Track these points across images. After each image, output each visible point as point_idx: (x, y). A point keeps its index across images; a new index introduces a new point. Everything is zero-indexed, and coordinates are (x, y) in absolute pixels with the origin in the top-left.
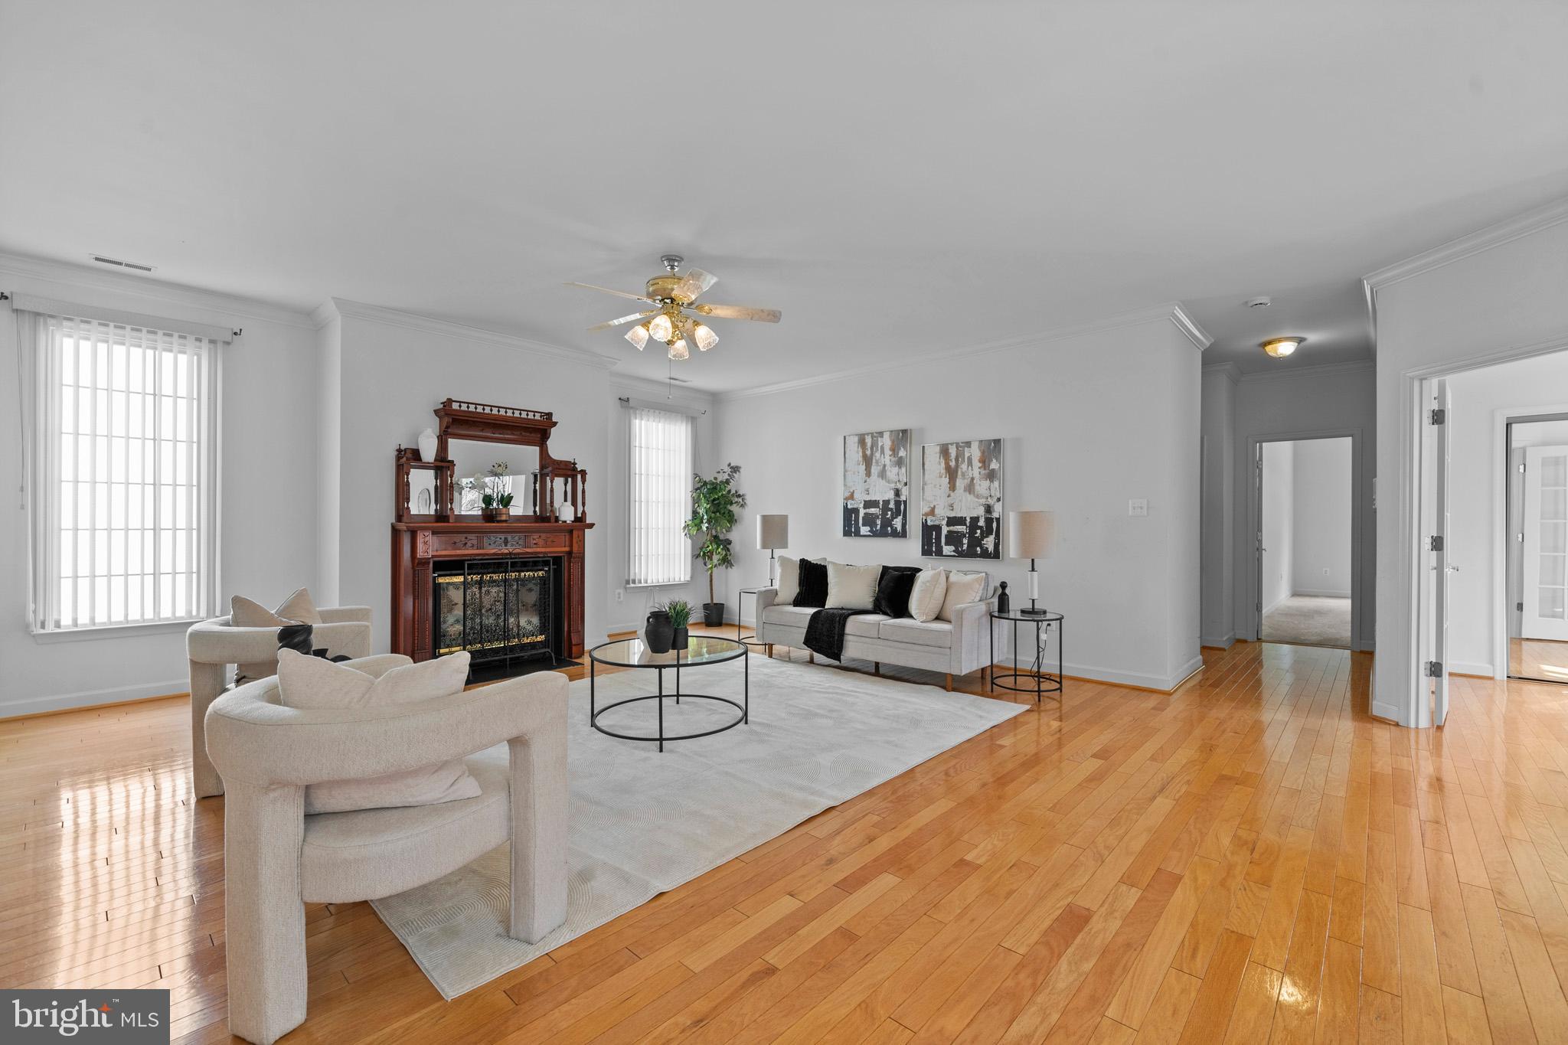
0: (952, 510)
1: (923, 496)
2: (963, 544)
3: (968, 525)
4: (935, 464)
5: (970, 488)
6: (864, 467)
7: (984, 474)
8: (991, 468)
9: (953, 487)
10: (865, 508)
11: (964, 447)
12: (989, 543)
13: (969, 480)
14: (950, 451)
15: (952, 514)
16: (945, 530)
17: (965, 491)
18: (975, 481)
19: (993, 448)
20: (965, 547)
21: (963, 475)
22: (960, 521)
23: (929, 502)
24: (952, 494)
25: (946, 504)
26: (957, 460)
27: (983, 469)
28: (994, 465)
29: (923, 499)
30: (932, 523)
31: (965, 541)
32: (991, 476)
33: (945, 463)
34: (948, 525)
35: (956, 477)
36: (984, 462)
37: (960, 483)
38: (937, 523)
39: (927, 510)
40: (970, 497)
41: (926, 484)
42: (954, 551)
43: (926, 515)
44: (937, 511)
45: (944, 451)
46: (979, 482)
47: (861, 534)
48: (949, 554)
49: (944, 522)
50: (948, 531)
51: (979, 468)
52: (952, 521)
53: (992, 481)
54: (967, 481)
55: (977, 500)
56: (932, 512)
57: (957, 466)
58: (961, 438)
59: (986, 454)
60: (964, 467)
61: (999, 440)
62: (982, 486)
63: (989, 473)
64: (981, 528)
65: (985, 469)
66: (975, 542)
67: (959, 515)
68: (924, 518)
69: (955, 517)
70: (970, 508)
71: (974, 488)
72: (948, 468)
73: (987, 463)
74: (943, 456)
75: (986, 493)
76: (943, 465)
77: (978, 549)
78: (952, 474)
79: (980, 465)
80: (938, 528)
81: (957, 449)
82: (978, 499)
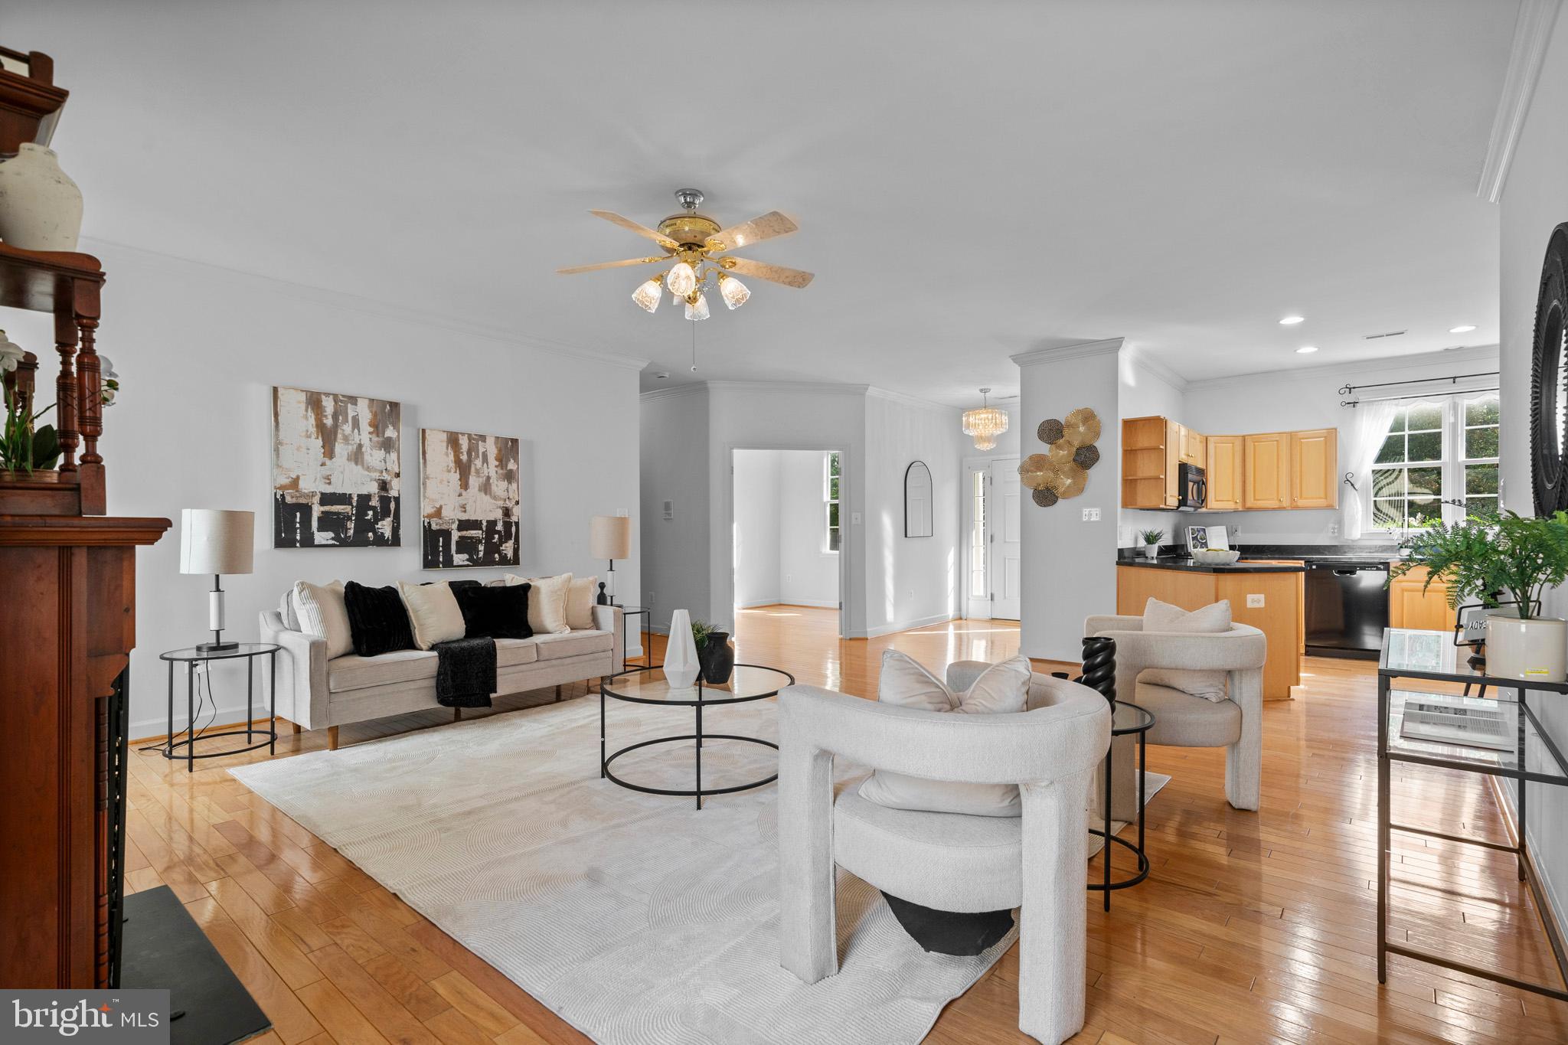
0: (465, 511)
1: (425, 492)
2: (478, 551)
3: (484, 529)
4: (440, 456)
5: (486, 488)
6: (320, 442)
7: (502, 474)
8: (508, 468)
9: (465, 485)
10: (322, 503)
11: (477, 440)
12: (508, 548)
13: (484, 479)
14: (460, 442)
15: (464, 517)
16: (455, 536)
17: (480, 490)
18: (491, 481)
19: (509, 448)
20: (481, 554)
21: (477, 472)
22: (475, 525)
23: (433, 501)
24: (464, 493)
25: (457, 504)
26: (469, 453)
27: (499, 468)
28: (511, 465)
29: (424, 496)
30: (438, 527)
31: (481, 548)
32: (510, 477)
33: (454, 456)
34: (460, 529)
35: (469, 474)
36: (502, 461)
37: (474, 481)
38: (445, 527)
39: (429, 510)
40: (487, 498)
41: (428, 478)
42: (467, 560)
43: (429, 516)
44: (444, 513)
45: (453, 440)
46: (496, 482)
47: (316, 543)
48: (461, 563)
49: (455, 526)
50: (459, 537)
51: (496, 466)
52: (464, 525)
53: (510, 482)
54: (482, 480)
55: (493, 501)
56: (438, 513)
57: (470, 460)
58: (475, 429)
59: (503, 452)
60: (478, 463)
61: (517, 440)
62: (499, 487)
63: (506, 473)
64: (499, 532)
65: (502, 469)
66: (492, 549)
67: (473, 518)
68: (427, 520)
69: (469, 520)
70: (485, 510)
71: (490, 488)
72: (458, 462)
73: (504, 463)
74: (452, 447)
75: (504, 495)
76: (452, 457)
77: (497, 555)
78: (464, 470)
79: (497, 463)
80: (447, 534)
81: (470, 440)
82: (496, 500)
